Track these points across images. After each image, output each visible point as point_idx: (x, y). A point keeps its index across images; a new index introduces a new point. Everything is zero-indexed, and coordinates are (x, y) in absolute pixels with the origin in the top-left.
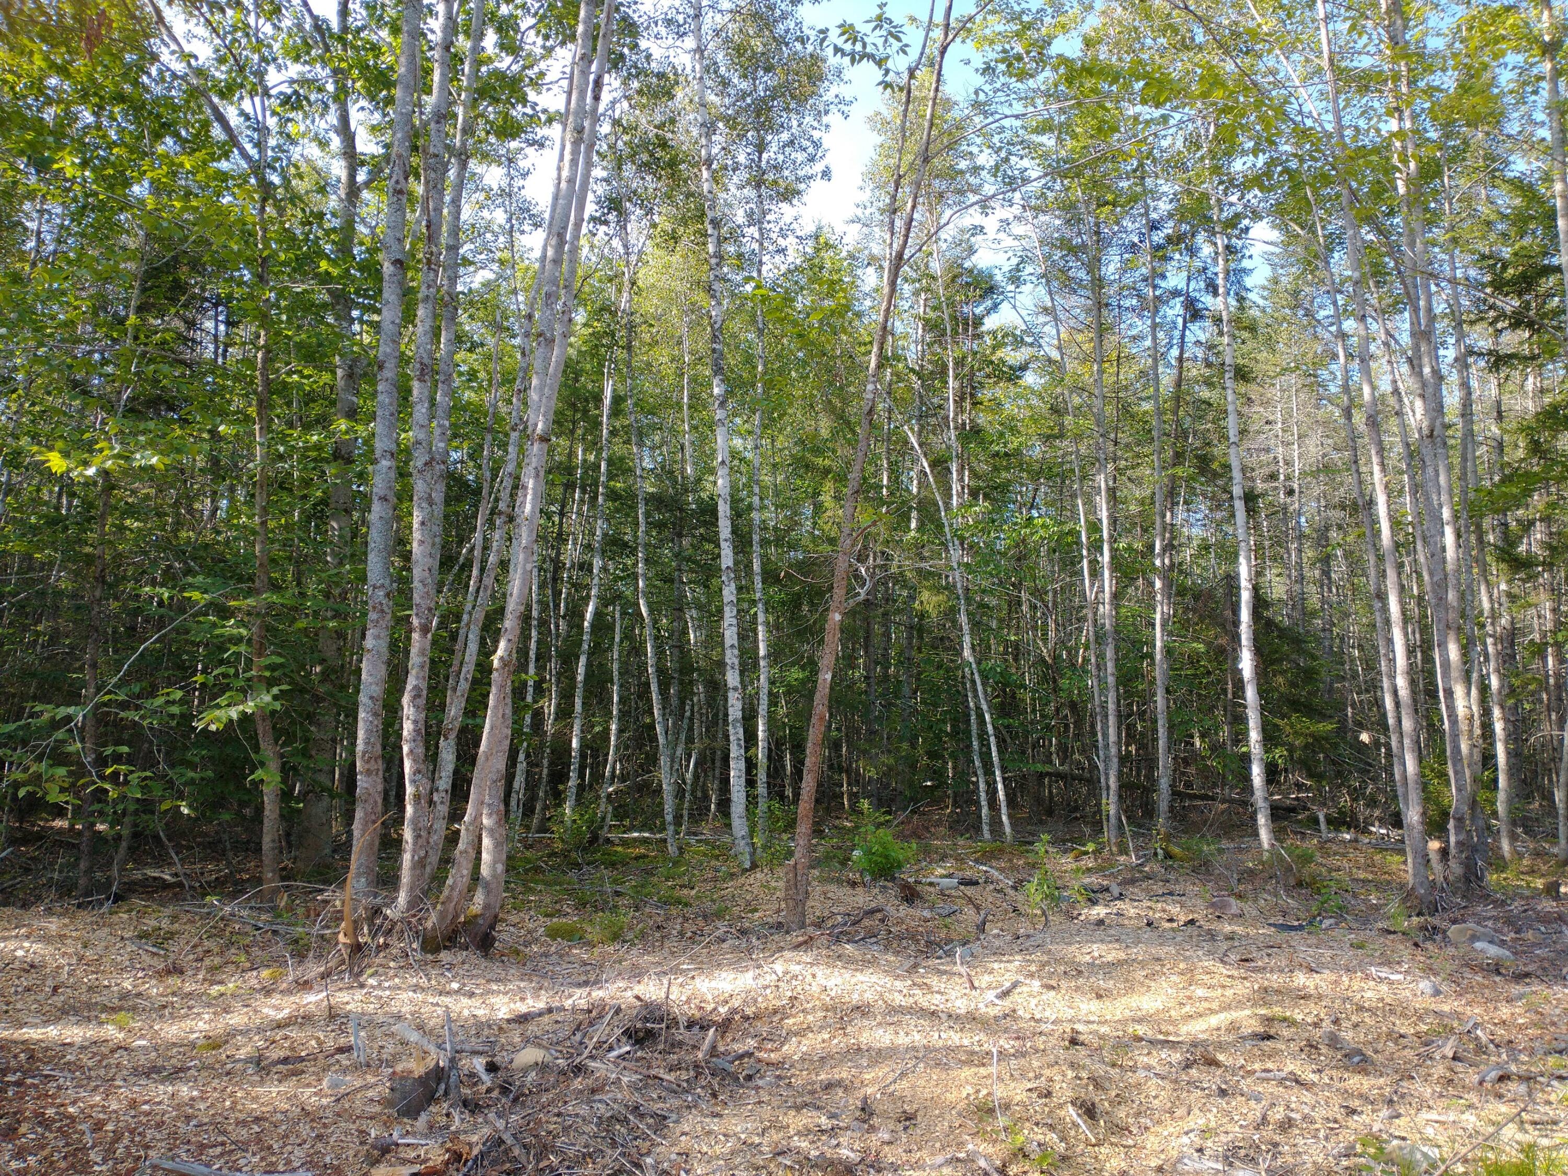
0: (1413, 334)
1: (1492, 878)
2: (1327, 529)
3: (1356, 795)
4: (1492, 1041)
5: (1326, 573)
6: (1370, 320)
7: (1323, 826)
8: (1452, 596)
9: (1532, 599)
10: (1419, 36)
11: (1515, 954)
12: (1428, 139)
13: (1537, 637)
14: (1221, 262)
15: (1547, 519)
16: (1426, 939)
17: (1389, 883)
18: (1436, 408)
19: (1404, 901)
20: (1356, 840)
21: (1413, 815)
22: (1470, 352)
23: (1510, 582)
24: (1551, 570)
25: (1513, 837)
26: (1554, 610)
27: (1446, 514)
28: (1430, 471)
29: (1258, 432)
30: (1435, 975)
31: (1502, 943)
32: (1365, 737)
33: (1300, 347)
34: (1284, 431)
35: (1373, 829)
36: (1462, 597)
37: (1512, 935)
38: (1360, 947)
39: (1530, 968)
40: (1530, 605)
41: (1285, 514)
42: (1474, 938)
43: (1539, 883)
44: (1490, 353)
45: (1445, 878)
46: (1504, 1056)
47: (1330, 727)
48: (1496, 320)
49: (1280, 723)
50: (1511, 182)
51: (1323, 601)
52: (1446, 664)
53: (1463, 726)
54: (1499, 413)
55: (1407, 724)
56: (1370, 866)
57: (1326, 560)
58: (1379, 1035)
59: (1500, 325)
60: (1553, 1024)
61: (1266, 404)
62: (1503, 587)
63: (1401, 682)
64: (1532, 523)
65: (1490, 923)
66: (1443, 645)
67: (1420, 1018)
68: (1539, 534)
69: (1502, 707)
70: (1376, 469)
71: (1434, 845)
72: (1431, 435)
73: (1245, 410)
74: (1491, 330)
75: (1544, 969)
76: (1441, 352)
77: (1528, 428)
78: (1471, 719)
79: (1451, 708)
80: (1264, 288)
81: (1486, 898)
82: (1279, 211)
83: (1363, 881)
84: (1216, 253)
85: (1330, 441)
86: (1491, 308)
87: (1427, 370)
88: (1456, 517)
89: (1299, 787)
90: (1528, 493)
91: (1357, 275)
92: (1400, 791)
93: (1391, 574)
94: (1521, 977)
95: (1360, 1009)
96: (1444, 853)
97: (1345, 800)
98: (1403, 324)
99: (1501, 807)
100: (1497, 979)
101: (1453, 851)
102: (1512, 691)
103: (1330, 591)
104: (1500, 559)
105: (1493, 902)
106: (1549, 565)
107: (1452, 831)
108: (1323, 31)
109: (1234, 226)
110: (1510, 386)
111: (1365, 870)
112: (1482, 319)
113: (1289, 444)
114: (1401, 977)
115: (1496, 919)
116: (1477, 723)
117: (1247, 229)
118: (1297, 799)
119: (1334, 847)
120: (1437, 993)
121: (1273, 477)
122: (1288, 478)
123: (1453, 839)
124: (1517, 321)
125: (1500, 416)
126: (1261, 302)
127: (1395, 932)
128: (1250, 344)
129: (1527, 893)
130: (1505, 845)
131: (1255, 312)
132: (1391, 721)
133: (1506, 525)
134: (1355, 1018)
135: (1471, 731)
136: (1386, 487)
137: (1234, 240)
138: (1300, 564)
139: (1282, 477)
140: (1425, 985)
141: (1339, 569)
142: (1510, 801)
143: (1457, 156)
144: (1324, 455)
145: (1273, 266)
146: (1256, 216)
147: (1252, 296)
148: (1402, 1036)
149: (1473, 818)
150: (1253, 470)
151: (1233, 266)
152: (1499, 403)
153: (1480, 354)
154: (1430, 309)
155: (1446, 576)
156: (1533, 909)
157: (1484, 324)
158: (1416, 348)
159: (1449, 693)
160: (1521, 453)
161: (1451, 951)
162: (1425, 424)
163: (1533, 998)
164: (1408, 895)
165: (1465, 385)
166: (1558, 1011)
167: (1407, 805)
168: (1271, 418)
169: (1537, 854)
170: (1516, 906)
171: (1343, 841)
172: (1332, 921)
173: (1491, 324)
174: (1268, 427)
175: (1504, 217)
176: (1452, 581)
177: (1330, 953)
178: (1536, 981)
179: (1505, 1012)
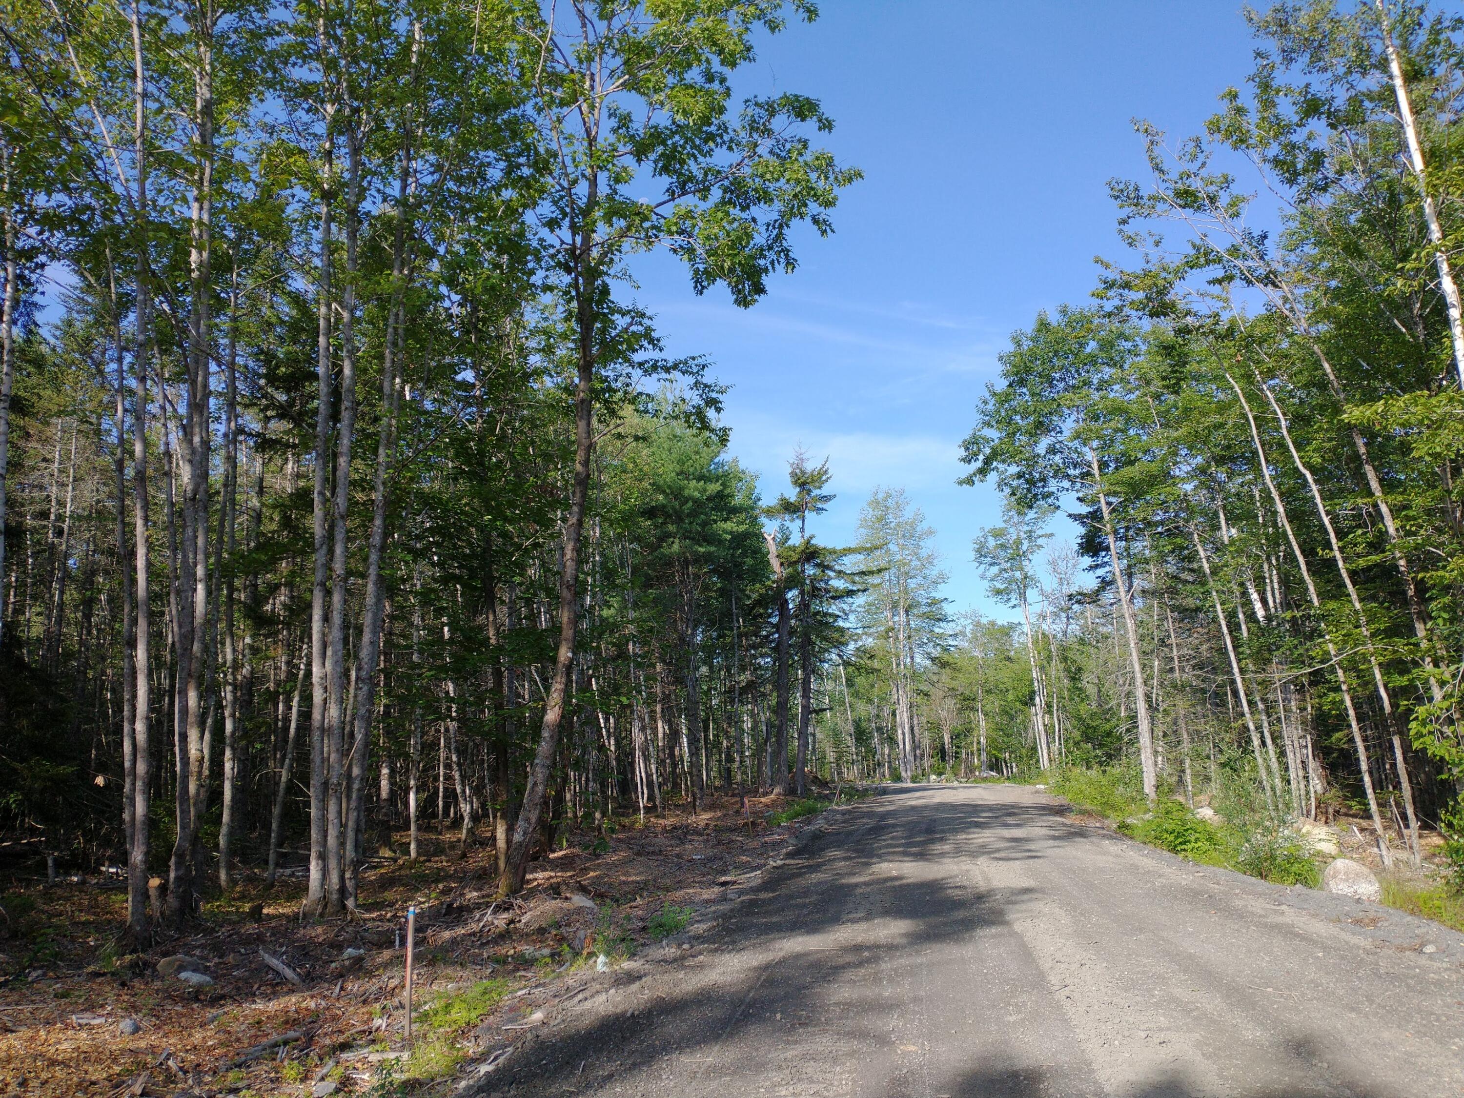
0: (189, 405)
1: (204, 907)
2: (94, 573)
3: (90, 837)
4: (181, 1069)
5: (88, 616)
6: (149, 382)
7: (50, 871)
8: (196, 647)
9: (271, 653)
10: (228, 144)
11: (214, 978)
12: (226, 236)
13: (272, 685)
14: (9, 288)
15: (290, 584)
16: (135, 975)
17: (109, 922)
18: (202, 474)
19: (119, 940)
20: (83, 882)
21: (137, 856)
22: (241, 431)
23: (253, 636)
24: (289, 629)
25: (231, 867)
26: (288, 663)
27: (200, 571)
28: (190, 530)
29: (33, 468)
30: (136, 1012)
31: (206, 970)
32: (100, 781)
33: (85, 393)
34: (60, 471)
35: (103, 869)
36: (205, 649)
37: (216, 960)
38: (64, 996)
39: (226, 990)
40: (268, 658)
41: (52, 554)
42: (182, 968)
43: (247, 907)
44: (258, 435)
45: (162, 913)
46: (190, 1082)
47: (69, 770)
48: (267, 408)
49: (17, 765)
50: (289, 294)
51: (81, 642)
52: (185, 710)
53: (193, 767)
54: (261, 488)
55: (141, 768)
56: (93, 907)
57: (88, 604)
58: (69, 1088)
59: (269, 413)
60: (238, 1040)
61: (45, 441)
62: (248, 640)
63: (140, 726)
64: (277, 587)
65: (197, 952)
66: (184, 693)
67: (115, 1060)
68: (283, 597)
69: (233, 749)
70: (139, 523)
71: (155, 882)
72: (193, 499)
73: (22, 443)
74: (261, 415)
75: (238, 989)
76: (212, 427)
77: (282, 505)
78: (201, 761)
79: (184, 751)
80: (57, 328)
81: (198, 928)
82: (76, 258)
83: (83, 923)
84: (6, 279)
85: (106, 489)
86: (263, 396)
87: (197, 440)
88: (209, 576)
89: (33, 831)
90: (274, 561)
91: (141, 337)
92: (128, 832)
93: (142, 624)
94: (216, 1000)
95: (53, 1063)
96: (163, 889)
97: (79, 842)
98: (180, 394)
99: (222, 841)
100: (195, 1006)
101: (171, 885)
102: (245, 734)
103: (89, 633)
104: (246, 616)
105: (203, 931)
106: (287, 625)
107: (173, 867)
108: (139, 105)
109: (30, 259)
110: (272, 467)
111: (88, 913)
112: (255, 404)
113: (64, 485)
114: (102, 1020)
115: (203, 947)
116: (206, 764)
117: (43, 266)
118: (29, 843)
119: (59, 892)
120: (137, 1029)
121: (44, 515)
122: (60, 518)
123: (172, 875)
124: (283, 413)
125: (261, 492)
126: (52, 341)
127: (104, 974)
128: (34, 380)
129: (234, 918)
130: (223, 876)
131: (44, 349)
132: (127, 764)
133: (256, 586)
134: (44, 1076)
135: (200, 773)
136: (147, 541)
137: (27, 272)
138: (61, 606)
139: (52, 517)
140: (126, 1025)
141: (101, 613)
142: (231, 834)
143: (248, 260)
144: (98, 502)
145: (70, 310)
146: (54, 255)
147: (44, 332)
148: (93, 1083)
149: (194, 853)
150: (23, 505)
151: (24, 297)
152: (261, 480)
153: (250, 435)
154: (206, 385)
155: (193, 630)
156: (237, 933)
157: (256, 410)
158: (190, 418)
159: (184, 737)
160: (274, 526)
161: (158, 984)
162: (190, 488)
163: (223, 1019)
164: (124, 931)
165: (232, 460)
166: (243, 1027)
167: (133, 845)
168: (49, 456)
169: (251, 880)
170: (222, 933)
171: (71, 884)
172: (40, 972)
173: (261, 410)
174: (44, 465)
175: (282, 322)
176: (198, 634)
177: (31, 1007)
178: (230, 1001)
179: (197, 1036)
